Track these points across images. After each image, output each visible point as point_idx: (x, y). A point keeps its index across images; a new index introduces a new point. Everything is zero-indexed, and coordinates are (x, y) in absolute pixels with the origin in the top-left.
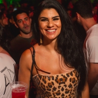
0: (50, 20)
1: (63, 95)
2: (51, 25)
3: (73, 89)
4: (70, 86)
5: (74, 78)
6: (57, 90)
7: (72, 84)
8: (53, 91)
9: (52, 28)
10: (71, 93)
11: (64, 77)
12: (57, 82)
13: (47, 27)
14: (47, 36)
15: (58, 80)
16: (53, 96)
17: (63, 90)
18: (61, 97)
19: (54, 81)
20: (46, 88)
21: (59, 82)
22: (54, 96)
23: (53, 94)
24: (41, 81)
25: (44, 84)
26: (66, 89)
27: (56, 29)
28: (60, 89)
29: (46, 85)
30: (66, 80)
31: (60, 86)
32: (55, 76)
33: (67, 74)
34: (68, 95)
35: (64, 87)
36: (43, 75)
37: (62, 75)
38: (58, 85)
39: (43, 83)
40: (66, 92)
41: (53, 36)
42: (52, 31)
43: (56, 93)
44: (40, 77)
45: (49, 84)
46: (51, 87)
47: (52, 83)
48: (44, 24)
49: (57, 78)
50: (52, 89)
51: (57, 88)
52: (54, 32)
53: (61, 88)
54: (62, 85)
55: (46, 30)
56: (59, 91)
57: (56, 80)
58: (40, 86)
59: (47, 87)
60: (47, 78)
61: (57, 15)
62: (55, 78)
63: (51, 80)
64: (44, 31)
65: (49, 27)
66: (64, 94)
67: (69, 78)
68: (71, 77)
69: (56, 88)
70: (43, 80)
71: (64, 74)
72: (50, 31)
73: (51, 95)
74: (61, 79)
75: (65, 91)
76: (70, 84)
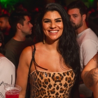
0: (53, 22)
1: (57, 94)
2: (53, 26)
3: (68, 89)
4: (66, 85)
5: (70, 78)
6: (52, 88)
7: (67, 83)
8: (48, 89)
9: (55, 29)
10: (65, 93)
11: (61, 75)
12: (54, 80)
13: (50, 28)
14: (50, 37)
15: (54, 78)
16: (47, 94)
17: (58, 88)
18: (55, 96)
19: (50, 78)
20: (42, 85)
21: (56, 80)
22: (49, 94)
23: (48, 92)
24: (38, 77)
25: (40, 80)
26: (61, 88)
27: (58, 31)
28: (55, 88)
29: (43, 81)
30: (62, 79)
31: (56, 84)
32: (52, 74)
33: (64, 73)
34: (62, 94)
35: (59, 86)
36: (41, 71)
37: (59, 74)
38: (54, 82)
39: (40, 78)
40: (61, 92)
41: (55, 37)
42: (54, 32)
43: (51, 91)
44: (38, 72)
45: (45, 80)
46: (47, 83)
47: (49, 79)
48: (47, 25)
49: (53, 76)
50: (47, 86)
51: (53, 85)
52: (57, 33)
53: (56, 86)
54: (58, 83)
55: (49, 31)
56: (54, 89)
57: (52, 78)
58: (36, 81)
59: (43, 83)
60: (44, 74)
61: (60, 17)
62: (52, 76)
63: (48, 77)
64: (47, 32)
65: (52, 28)
66: (59, 93)
67: (65, 77)
68: (67, 76)
69: (51, 86)
70: (40, 76)
71: (60, 73)
72: (53, 32)
73: (45, 93)
74: (57, 77)
75: (59, 90)
76: (66, 83)
